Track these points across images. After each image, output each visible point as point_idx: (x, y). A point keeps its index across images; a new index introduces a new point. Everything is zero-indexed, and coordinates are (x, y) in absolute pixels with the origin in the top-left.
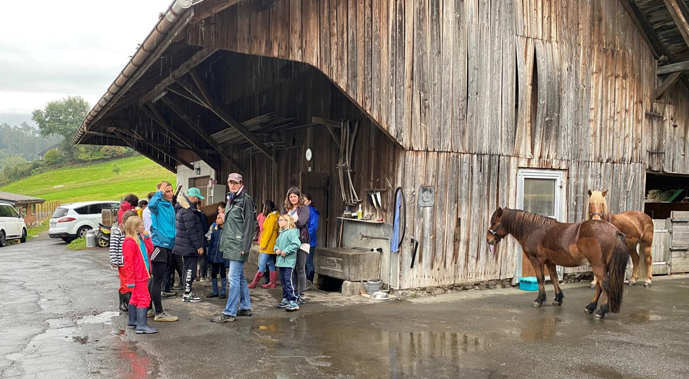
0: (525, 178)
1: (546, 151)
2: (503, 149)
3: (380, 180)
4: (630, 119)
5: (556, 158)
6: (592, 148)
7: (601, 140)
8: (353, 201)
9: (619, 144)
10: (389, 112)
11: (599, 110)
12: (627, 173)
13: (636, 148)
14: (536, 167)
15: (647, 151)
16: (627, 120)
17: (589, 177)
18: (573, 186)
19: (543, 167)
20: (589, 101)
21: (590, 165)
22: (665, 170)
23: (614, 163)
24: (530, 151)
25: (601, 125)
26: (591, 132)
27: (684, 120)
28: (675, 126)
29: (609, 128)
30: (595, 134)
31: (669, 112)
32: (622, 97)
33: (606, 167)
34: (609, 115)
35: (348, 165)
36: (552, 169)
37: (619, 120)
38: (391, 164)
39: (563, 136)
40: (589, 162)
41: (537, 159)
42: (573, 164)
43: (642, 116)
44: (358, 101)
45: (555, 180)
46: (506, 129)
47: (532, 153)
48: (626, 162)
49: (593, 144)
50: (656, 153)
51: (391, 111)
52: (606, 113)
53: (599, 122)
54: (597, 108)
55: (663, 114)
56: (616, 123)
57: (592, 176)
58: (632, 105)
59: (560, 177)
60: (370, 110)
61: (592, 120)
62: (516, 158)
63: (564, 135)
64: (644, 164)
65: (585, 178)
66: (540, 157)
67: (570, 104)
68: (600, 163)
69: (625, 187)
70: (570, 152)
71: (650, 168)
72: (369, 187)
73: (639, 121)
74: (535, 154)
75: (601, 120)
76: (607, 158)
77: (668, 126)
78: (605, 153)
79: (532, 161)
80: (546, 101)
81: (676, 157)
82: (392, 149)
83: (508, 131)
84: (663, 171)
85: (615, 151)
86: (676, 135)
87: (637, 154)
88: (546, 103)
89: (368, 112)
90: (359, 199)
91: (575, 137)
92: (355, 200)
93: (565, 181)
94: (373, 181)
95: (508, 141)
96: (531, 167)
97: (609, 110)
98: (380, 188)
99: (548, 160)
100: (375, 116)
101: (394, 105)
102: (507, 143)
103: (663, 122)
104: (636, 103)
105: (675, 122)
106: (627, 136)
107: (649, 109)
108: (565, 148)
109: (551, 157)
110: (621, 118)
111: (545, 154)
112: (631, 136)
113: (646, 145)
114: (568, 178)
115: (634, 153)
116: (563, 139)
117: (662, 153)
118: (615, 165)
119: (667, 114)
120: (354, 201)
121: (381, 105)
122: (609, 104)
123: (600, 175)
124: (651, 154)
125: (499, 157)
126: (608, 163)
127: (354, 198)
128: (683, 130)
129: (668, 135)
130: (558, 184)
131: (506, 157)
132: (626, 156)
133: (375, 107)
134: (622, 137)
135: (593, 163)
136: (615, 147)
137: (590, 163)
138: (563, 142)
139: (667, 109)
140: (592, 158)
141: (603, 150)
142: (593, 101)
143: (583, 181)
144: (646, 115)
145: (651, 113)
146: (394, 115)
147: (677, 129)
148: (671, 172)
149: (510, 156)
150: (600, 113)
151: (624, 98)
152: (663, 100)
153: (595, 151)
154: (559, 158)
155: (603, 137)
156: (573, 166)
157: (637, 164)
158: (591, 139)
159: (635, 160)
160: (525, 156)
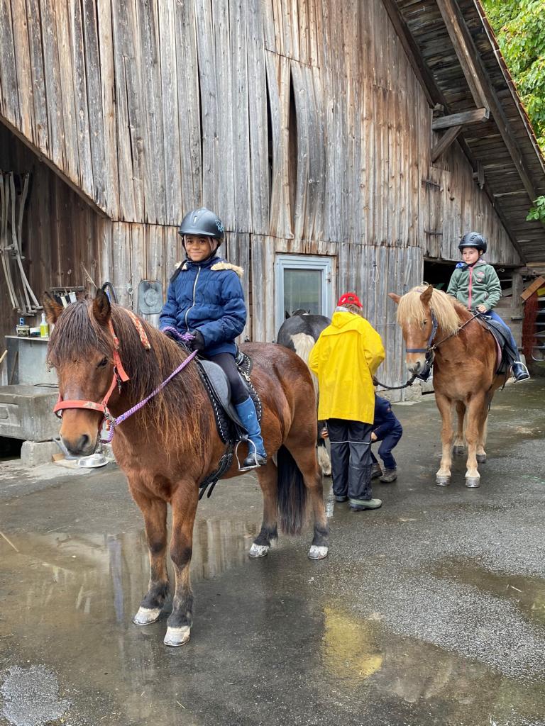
0: (285, 269)
1: (310, 227)
2: (254, 225)
3: (73, 273)
4: (406, 189)
5: (322, 240)
6: (364, 226)
7: (374, 215)
8: (30, 309)
9: (394, 221)
10: (79, 155)
11: (372, 172)
12: (403, 261)
13: (413, 226)
14: (299, 252)
15: (425, 232)
16: (403, 188)
17: (362, 266)
18: (343, 280)
19: (307, 253)
20: (360, 160)
21: (363, 250)
22: (443, 257)
23: (389, 246)
24: (290, 227)
25: (374, 193)
26: (363, 203)
27: (461, 191)
28: (452, 199)
29: (384, 198)
30: (367, 205)
31: (446, 180)
32: (396, 157)
33: (381, 252)
34: (382, 179)
35: (16, 248)
36: (318, 255)
37: (394, 187)
38: (90, 245)
39: (330, 207)
40: (361, 245)
41: (299, 240)
42: (343, 248)
43: (418, 184)
44: (24, 131)
45: (321, 271)
46: (258, 195)
47: (293, 230)
48: (402, 245)
49: (366, 219)
50: (433, 234)
51: (83, 152)
52: (380, 177)
53: (371, 189)
54: (369, 169)
55: (440, 183)
56: (390, 192)
57: (365, 264)
58: (407, 167)
59: (328, 266)
60: (48, 148)
61: (364, 186)
62: (272, 238)
63: (332, 207)
64: (421, 248)
65: (358, 267)
66: (303, 238)
67: (338, 161)
68: (373, 247)
69: (402, 278)
70: (339, 231)
71: (428, 253)
72: (55, 284)
73: (415, 191)
74: (296, 232)
75: (374, 186)
76: (382, 239)
77: (445, 198)
78: (379, 232)
79: (292, 242)
80: (308, 153)
81: (454, 240)
82: (89, 221)
83: (260, 197)
84: (441, 258)
85: (390, 230)
86: (454, 211)
87: (414, 234)
88: (308, 158)
89: (44, 151)
90: (40, 305)
91: (345, 209)
92: (34, 307)
93: (333, 272)
94: (62, 274)
95: (261, 213)
96: (291, 251)
97: (382, 173)
98: (74, 285)
99: (313, 242)
100: (57, 159)
101: (89, 142)
102: (259, 215)
103: (440, 193)
104: (412, 166)
105: (451, 193)
106: (403, 210)
107: (425, 175)
108: (332, 225)
109: (316, 238)
110: (396, 185)
111: (309, 233)
112: (407, 210)
113: (423, 224)
114: (338, 267)
115: (411, 233)
116: (330, 212)
117: (440, 234)
118: (391, 249)
119: (444, 182)
120: (32, 309)
121: (67, 142)
122: (382, 165)
123: (375, 262)
124: (429, 234)
125: (250, 236)
126: (384, 247)
127: (32, 303)
128: (459, 205)
129: (445, 211)
130: (325, 276)
131: (259, 237)
132: (402, 237)
133: (56, 143)
134: (398, 212)
135: (366, 247)
136: (390, 225)
137: (363, 246)
138: (330, 215)
139: (443, 177)
140: (365, 240)
141: (377, 228)
142: (365, 160)
143: (355, 272)
144: (423, 182)
145: (427, 181)
146: (88, 160)
147: (454, 203)
148: (449, 259)
149: (264, 235)
150: (372, 176)
151: (398, 158)
152: (439, 165)
153: (368, 230)
154: (326, 239)
155: (377, 211)
156: (342, 251)
157: (414, 248)
158: (364, 213)
159: (411, 244)
160: (284, 235)
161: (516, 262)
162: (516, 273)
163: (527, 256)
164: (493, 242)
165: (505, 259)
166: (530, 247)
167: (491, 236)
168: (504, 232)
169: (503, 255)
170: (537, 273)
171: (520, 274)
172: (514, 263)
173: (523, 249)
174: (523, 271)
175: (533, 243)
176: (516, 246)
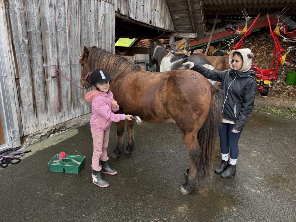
12: (97, 12)
57: (51, 5)
64: (113, 5)
65: (40, 6)
69: (96, 26)
71: (118, 11)
81: (138, 6)
84: (129, 17)
148: (135, 19)
157: (107, 4)
162: (172, 36)
163: (178, 27)
164: (162, 14)
165: (167, 26)
166: (180, 21)
167: (161, 10)
168: (168, 9)
169: (167, 23)
170: (182, 36)
171: (174, 36)
172: (172, 29)
173: (177, 22)
174: (176, 34)
175: (182, 19)
176: (173, 20)
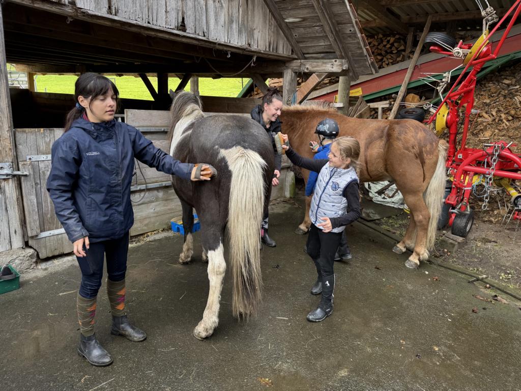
161: (283, 50)
162: (288, 68)
163: (301, 45)
166: (302, 30)
169: (257, 34)
171: (292, 69)
172: (280, 52)
175: (304, 24)
176: (282, 28)
